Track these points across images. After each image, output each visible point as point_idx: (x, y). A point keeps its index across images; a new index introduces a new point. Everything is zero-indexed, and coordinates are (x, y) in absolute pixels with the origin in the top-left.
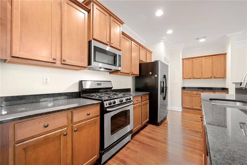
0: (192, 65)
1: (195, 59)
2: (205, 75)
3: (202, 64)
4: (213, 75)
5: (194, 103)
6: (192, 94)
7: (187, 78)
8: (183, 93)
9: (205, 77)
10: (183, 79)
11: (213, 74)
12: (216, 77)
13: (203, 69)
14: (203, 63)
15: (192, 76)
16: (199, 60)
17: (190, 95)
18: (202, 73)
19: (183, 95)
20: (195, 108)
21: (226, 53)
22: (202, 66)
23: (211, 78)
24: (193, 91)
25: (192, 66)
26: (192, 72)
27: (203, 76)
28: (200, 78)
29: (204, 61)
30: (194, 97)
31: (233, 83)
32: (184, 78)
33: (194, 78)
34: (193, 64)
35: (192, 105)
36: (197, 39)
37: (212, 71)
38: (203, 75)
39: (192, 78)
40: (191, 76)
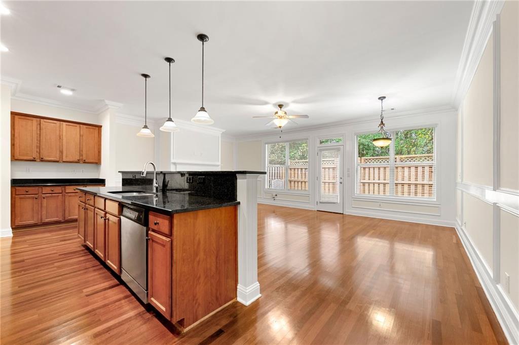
0: (39, 132)
1: (45, 120)
2: (66, 156)
3: (61, 134)
4: (81, 158)
5: (44, 212)
6: (40, 194)
7: (25, 158)
8: (14, 193)
9: (68, 160)
10: (11, 161)
11: (81, 155)
12: (86, 161)
13: (62, 144)
14: (64, 134)
15: (38, 155)
16: (55, 124)
17: (36, 196)
18: (61, 152)
19: (15, 198)
20: (47, 220)
21: (101, 125)
22: (60, 139)
23: (78, 162)
24: (43, 188)
25: (37, 134)
26: (39, 147)
27: (62, 158)
28: (57, 162)
29: (64, 129)
30: (45, 200)
31: (119, 172)
32: (14, 158)
33: (42, 160)
34: (40, 129)
35: (40, 217)
36: (59, 87)
37: (81, 151)
38: (62, 156)
39: (39, 160)
40: (35, 155)
